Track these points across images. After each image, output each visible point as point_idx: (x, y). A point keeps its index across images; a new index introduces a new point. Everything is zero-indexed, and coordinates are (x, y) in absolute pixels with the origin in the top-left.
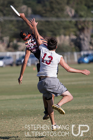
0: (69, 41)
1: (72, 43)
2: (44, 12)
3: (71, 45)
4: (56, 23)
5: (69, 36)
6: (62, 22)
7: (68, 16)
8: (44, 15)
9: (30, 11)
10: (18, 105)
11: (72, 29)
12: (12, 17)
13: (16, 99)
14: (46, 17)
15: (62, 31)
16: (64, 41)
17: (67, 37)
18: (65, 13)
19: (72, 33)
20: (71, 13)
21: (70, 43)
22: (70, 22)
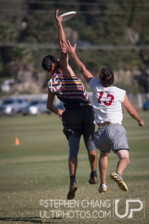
0: (131, 78)
1: (135, 81)
2: (95, 36)
3: (133, 83)
4: (113, 52)
5: (131, 70)
6: (121, 51)
7: (129, 42)
8: (96, 41)
9: (75, 35)
10: (58, 170)
11: (134, 62)
12: (50, 44)
13: (56, 161)
14: (98, 44)
15: (121, 64)
16: (123, 78)
17: (128, 73)
18: (125, 38)
19: (136, 67)
20: (134, 38)
21: (132, 81)
22: (133, 51)
